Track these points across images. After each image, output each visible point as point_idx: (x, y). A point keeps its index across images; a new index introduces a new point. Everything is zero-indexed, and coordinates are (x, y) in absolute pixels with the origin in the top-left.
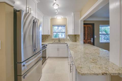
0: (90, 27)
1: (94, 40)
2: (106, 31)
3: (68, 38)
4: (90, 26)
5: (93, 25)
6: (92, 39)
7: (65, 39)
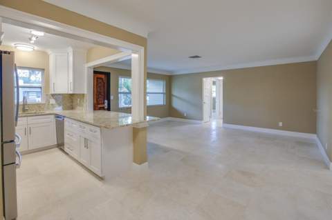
0: (102, 79)
1: (109, 104)
2: (128, 88)
3: (52, 101)
4: (103, 76)
5: (108, 75)
6: (106, 101)
7: (44, 104)
